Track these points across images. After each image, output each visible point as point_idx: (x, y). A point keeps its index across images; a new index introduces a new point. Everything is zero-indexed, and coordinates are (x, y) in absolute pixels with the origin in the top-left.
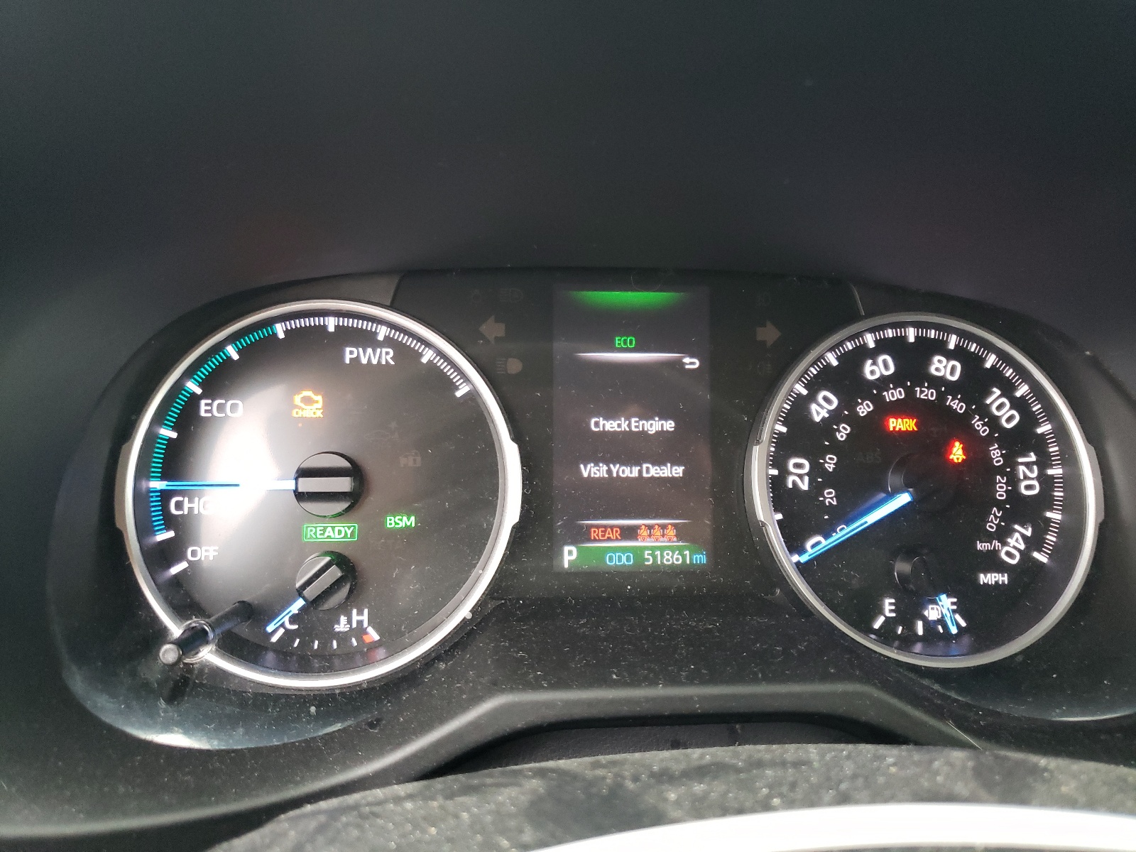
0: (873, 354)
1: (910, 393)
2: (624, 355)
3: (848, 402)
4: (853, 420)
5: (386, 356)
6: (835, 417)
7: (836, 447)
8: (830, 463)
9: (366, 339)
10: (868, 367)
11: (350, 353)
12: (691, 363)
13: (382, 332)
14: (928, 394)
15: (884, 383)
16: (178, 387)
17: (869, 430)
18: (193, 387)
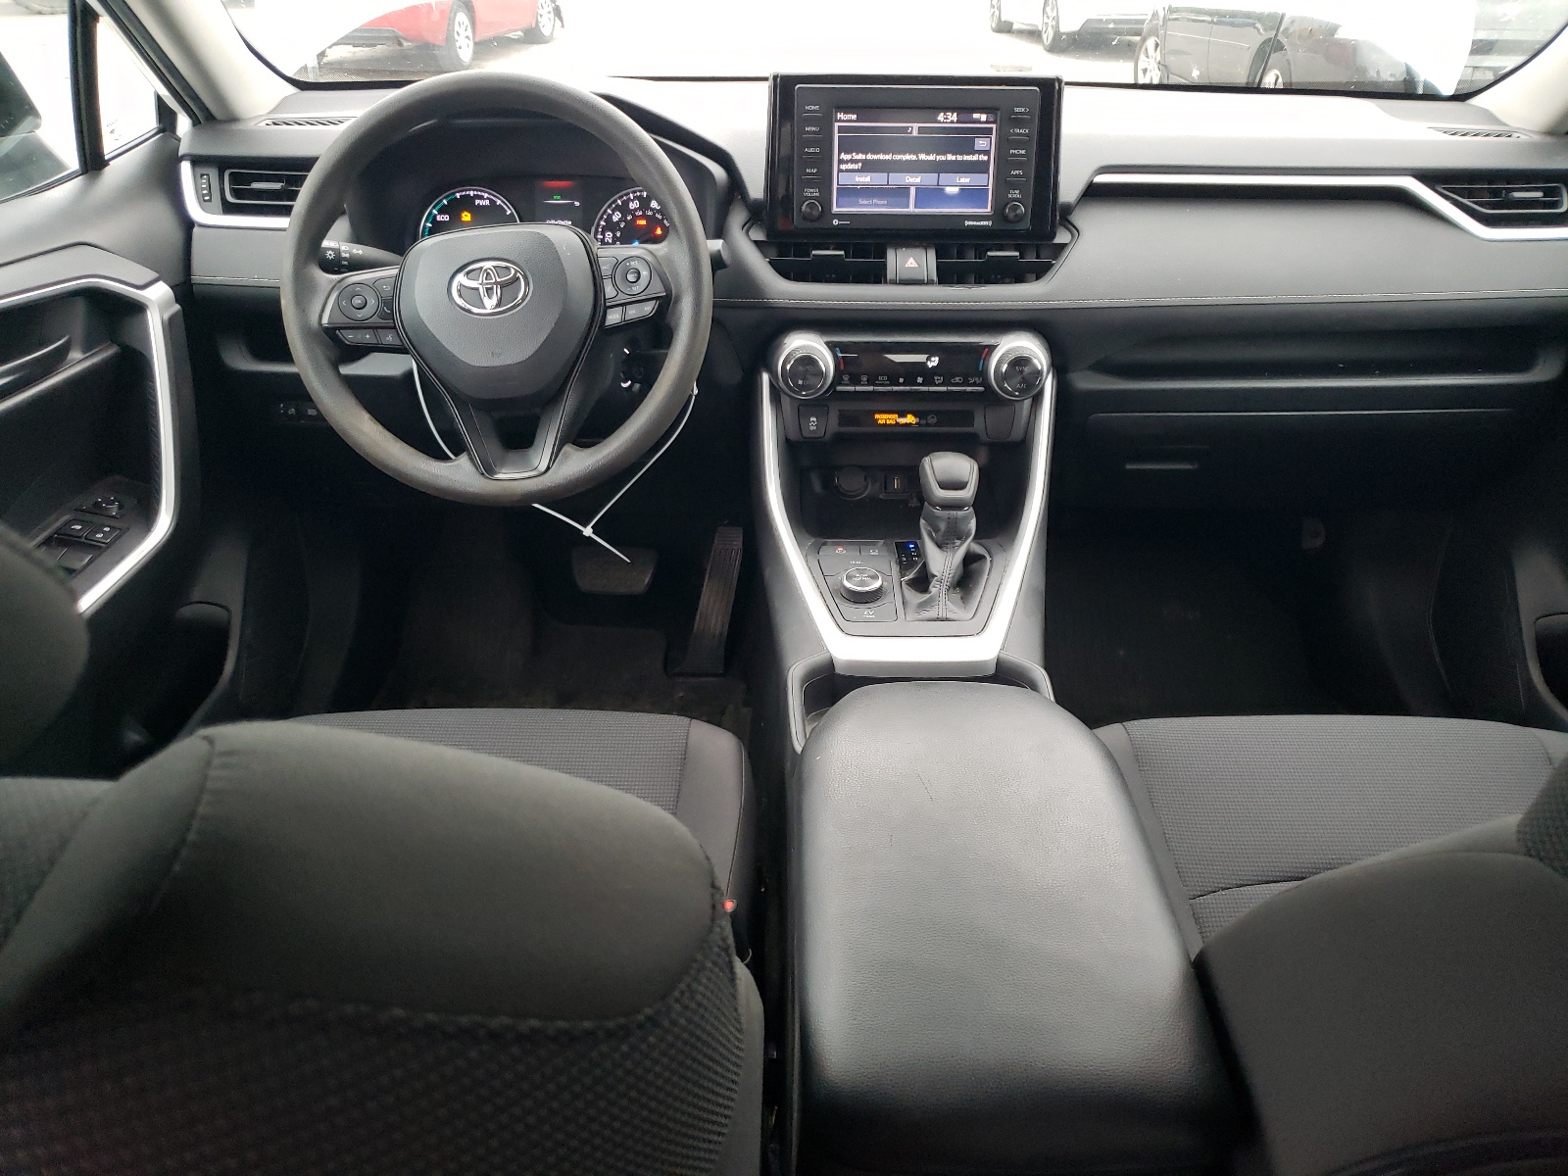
0: (632, 200)
1: (644, 212)
2: (557, 201)
3: (624, 216)
4: (626, 221)
5: (487, 202)
6: (620, 220)
7: (620, 229)
8: (618, 234)
9: (481, 198)
10: (631, 204)
11: (477, 202)
12: (577, 204)
13: (486, 195)
14: (650, 213)
15: (636, 210)
16: (430, 213)
17: (631, 225)
18: (435, 212)
